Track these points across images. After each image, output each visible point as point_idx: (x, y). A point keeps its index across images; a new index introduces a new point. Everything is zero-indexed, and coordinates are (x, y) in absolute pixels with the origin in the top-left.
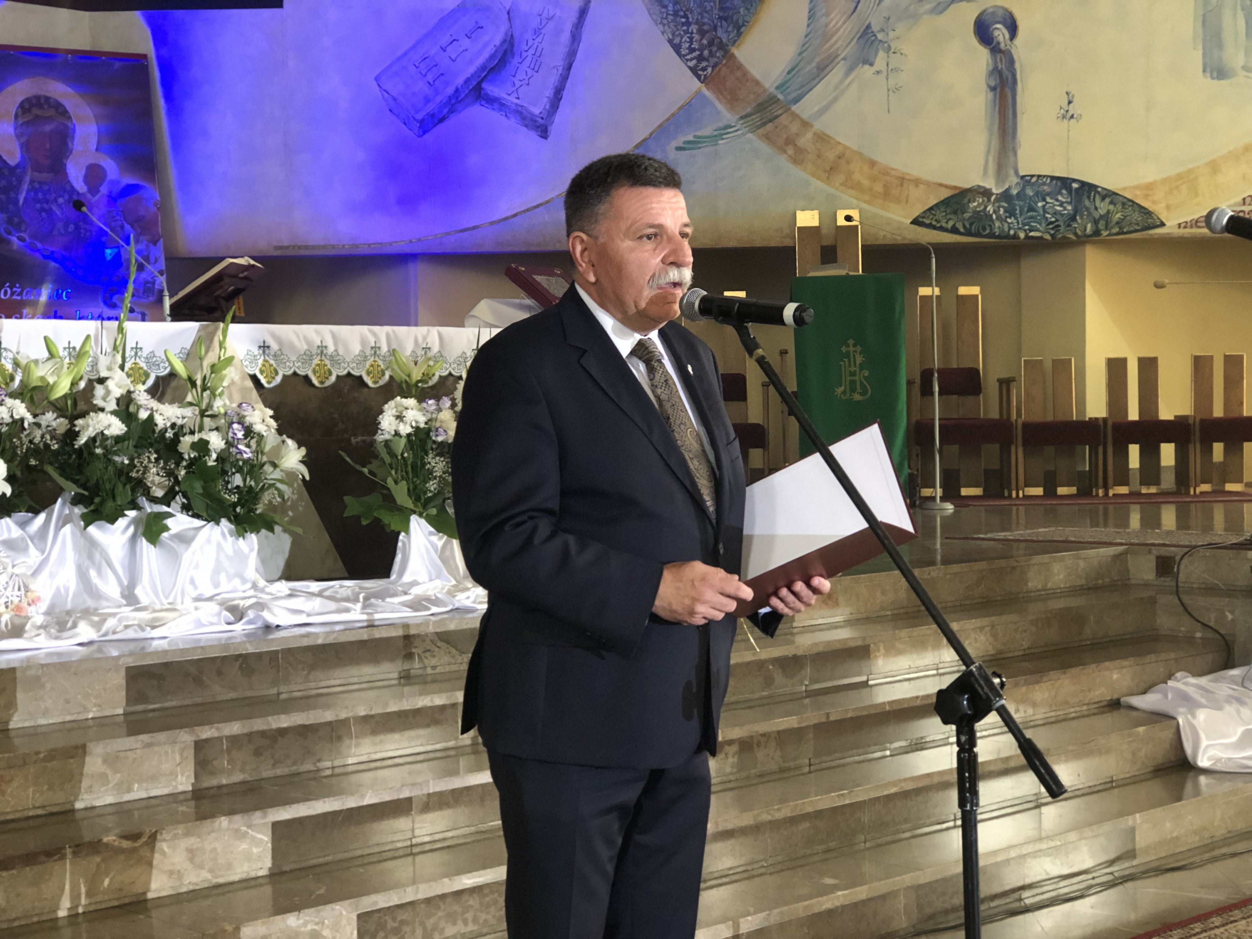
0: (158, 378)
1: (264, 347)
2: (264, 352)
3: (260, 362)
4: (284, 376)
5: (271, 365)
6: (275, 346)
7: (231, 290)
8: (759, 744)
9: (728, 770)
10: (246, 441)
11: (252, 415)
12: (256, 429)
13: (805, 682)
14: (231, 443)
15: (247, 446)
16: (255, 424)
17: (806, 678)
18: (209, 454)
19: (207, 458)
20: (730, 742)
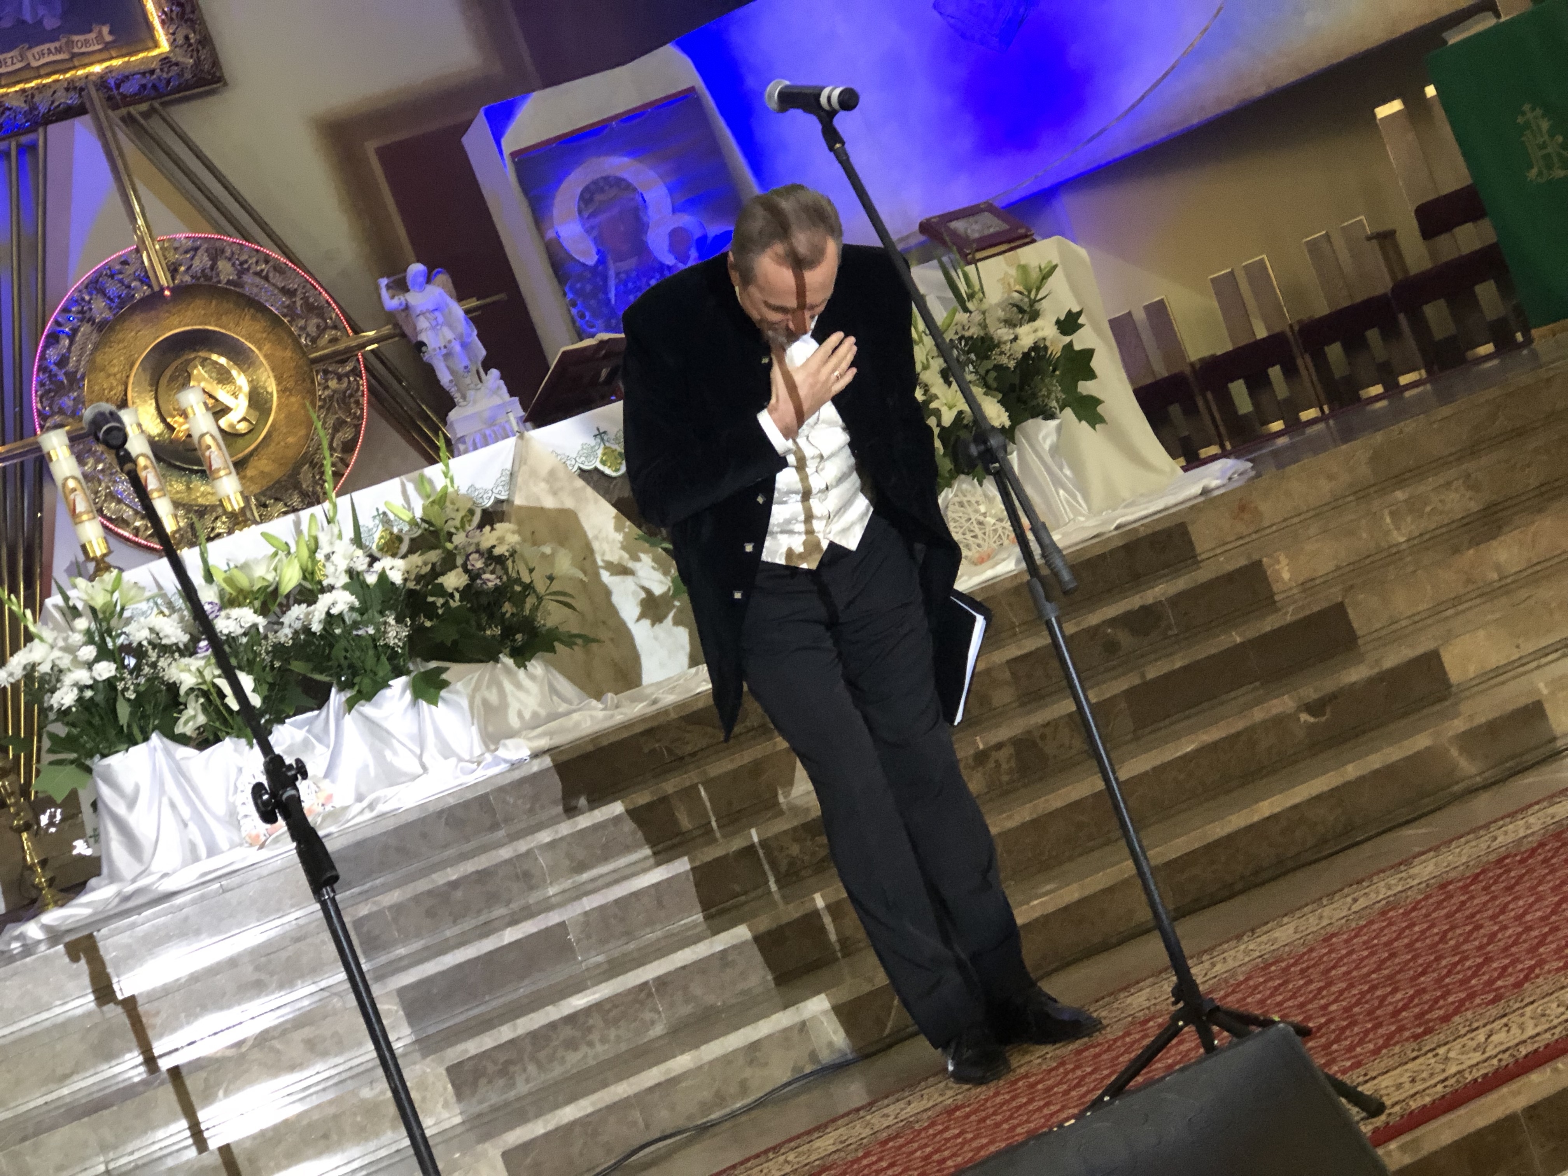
1: (600, 434)
2: (602, 440)
3: (600, 452)
5: (613, 451)
6: (613, 431)
7: (604, 373)
8: (1043, 737)
9: (1005, 778)
10: (491, 568)
11: (488, 538)
12: (497, 551)
13: (1170, 633)
14: (474, 576)
15: (492, 572)
16: (494, 547)
17: (1169, 627)
18: (452, 596)
19: (451, 601)
20: (999, 746)
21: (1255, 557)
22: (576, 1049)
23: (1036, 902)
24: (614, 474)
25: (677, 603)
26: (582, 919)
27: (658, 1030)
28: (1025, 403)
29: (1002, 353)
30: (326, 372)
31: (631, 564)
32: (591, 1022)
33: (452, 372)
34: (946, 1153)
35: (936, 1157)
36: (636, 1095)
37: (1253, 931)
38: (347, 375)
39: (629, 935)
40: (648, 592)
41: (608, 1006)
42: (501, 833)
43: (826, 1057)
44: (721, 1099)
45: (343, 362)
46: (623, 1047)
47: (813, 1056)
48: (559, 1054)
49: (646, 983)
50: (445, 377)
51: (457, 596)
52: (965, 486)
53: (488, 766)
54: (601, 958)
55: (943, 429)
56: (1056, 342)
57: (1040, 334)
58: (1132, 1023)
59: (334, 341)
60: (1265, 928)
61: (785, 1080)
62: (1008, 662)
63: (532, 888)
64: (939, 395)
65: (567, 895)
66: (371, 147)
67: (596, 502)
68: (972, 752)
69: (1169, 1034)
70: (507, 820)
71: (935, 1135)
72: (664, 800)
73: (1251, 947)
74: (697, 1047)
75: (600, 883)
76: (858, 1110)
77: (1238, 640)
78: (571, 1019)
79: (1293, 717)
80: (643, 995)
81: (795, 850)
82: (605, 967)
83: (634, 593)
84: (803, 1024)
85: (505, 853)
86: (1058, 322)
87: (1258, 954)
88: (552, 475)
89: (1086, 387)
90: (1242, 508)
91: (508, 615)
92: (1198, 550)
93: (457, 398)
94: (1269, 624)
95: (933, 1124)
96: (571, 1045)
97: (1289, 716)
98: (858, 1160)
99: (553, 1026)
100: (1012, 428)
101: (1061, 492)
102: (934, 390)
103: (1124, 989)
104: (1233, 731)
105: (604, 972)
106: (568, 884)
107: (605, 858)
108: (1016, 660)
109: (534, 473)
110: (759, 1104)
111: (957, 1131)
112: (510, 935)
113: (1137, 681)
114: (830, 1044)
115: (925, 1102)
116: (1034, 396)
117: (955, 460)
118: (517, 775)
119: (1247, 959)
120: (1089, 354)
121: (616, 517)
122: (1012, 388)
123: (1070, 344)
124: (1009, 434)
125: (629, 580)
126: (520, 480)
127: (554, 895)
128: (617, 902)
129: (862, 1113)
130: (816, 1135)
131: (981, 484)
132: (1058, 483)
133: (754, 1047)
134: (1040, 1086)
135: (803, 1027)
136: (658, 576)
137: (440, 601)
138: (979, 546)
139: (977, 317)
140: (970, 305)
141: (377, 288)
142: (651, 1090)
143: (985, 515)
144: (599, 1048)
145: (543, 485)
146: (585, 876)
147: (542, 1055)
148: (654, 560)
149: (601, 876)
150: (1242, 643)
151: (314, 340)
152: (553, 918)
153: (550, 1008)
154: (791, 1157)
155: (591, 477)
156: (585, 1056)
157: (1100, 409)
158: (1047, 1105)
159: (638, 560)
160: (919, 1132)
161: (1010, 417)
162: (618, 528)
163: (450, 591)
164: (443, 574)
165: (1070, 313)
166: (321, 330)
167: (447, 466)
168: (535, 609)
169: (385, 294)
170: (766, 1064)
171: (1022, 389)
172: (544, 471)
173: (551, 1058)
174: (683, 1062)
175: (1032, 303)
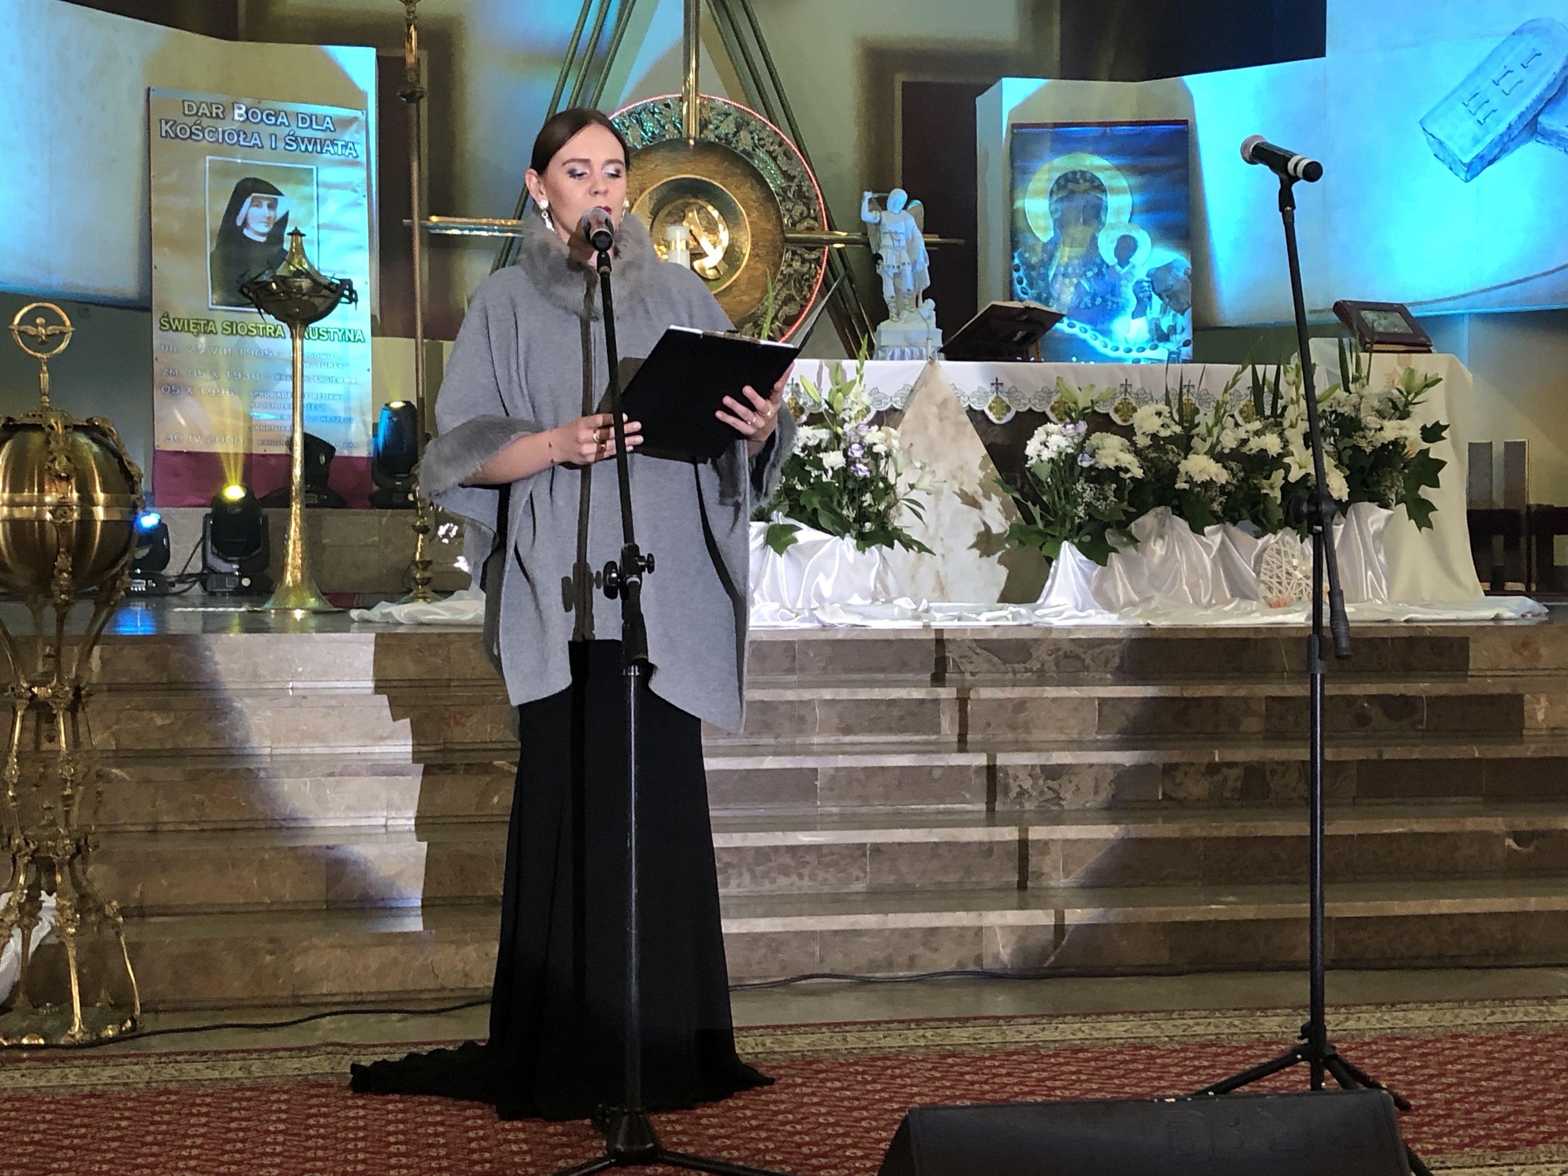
0: (878, 412)
1: (997, 384)
2: (997, 389)
3: (991, 399)
4: (1017, 413)
5: (1003, 402)
6: (1008, 385)
7: (1020, 334)
8: (1273, 772)
9: (1227, 794)
10: (865, 461)
11: (873, 435)
12: (876, 449)
13: (1420, 727)
14: (850, 461)
15: (865, 465)
16: (875, 444)
17: (1420, 722)
18: (826, 472)
19: (824, 476)
20: (1231, 765)
21: (1521, 691)
22: (787, 875)
23: (1213, 907)
24: (995, 421)
25: (1007, 546)
26: (832, 772)
27: (860, 886)
28: (1367, 487)
29: (1364, 437)
30: (794, 253)
31: (982, 500)
32: (808, 859)
33: (897, 290)
34: (1058, 1083)
35: (1049, 1083)
36: (821, 932)
37: (1393, 1005)
38: (810, 261)
39: (865, 800)
40: (988, 528)
41: (825, 851)
42: (794, 678)
43: (988, 964)
44: (890, 964)
45: (811, 250)
46: (826, 889)
47: (979, 959)
48: (773, 875)
49: (865, 844)
50: (888, 291)
51: (830, 473)
52: (1287, 538)
53: (803, 620)
54: (835, 810)
55: (1287, 482)
56: (1415, 443)
57: (1404, 433)
58: (1258, 1040)
59: (810, 229)
60: (1404, 1006)
61: (947, 969)
62: (1267, 698)
63: (801, 732)
64: (1295, 453)
65: (827, 748)
66: (900, 78)
67: (973, 438)
68: (1206, 760)
69: (1286, 1061)
70: (803, 670)
71: (1054, 1065)
72: (936, 701)
73: (1386, 1017)
74: (886, 913)
75: (857, 749)
76: (998, 1018)
77: (1477, 755)
78: (792, 850)
79: (1499, 838)
80: (858, 853)
81: (1027, 784)
82: (836, 818)
83: (975, 525)
84: (980, 929)
85: (791, 695)
86: (1424, 429)
87: (1389, 1025)
88: (944, 403)
89: (1426, 492)
90: (1525, 645)
91: (865, 504)
92: (1471, 666)
93: (893, 312)
94: (1510, 751)
95: (1055, 1055)
96: (785, 871)
97: (1497, 836)
98: (983, 1059)
99: (776, 849)
100: (1348, 503)
101: (1370, 573)
102: (1291, 448)
103: (1263, 1009)
104: (1443, 830)
105: (833, 822)
106: (832, 739)
107: (870, 731)
108: (1273, 698)
109: (930, 396)
110: (919, 980)
111: (1074, 1069)
112: (770, 763)
113: (1374, 756)
114: (996, 956)
115: (1057, 1034)
116: (1378, 483)
117: (1287, 514)
118: (823, 636)
119: (1378, 1026)
120: (1441, 464)
121: (984, 457)
122: (1362, 469)
123: (1428, 450)
124: (1342, 507)
125: (977, 511)
126: (917, 397)
127: (818, 744)
128: (866, 769)
129: (1001, 1022)
130: (957, 1024)
131: (1302, 541)
132: (1369, 563)
133: (933, 931)
134: (1158, 1061)
135: (979, 931)
136: (1001, 518)
137: (814, 473)
138: (1280, 592)
139: (1354, 398)
140: (1352, 386)
141: (862, 198)
142: (836, 932)
143: (1295, 568)
144: (806, 882)
145: (934, 409)
146: (848, 739)
147: (759, 869)
148: (1001, 503)
149: (861, 744)
150: (1479, 760)
151: (794, 224)
152: (809, 763)
153: (779, 834)
154: (929, 1034)
155: (976, 417)
156: (792, 884)
157: (1431, 515)
158: (1160, 1078)
159: (989, 499)
160: (1043, 1057)
161: (1349, 494)
162: (982, 467)
163: (827, 467)
164: (826, 450)
165: (1437, 423)
166: (803, 218)
167: (862, 364)
168: (889, 507)
169: (865, 205)
170: (936, 950)
171: (1370, 474)
172: (939, 398)
173: (765, 875)
174: (868, 921)
175: (1408, 404)
